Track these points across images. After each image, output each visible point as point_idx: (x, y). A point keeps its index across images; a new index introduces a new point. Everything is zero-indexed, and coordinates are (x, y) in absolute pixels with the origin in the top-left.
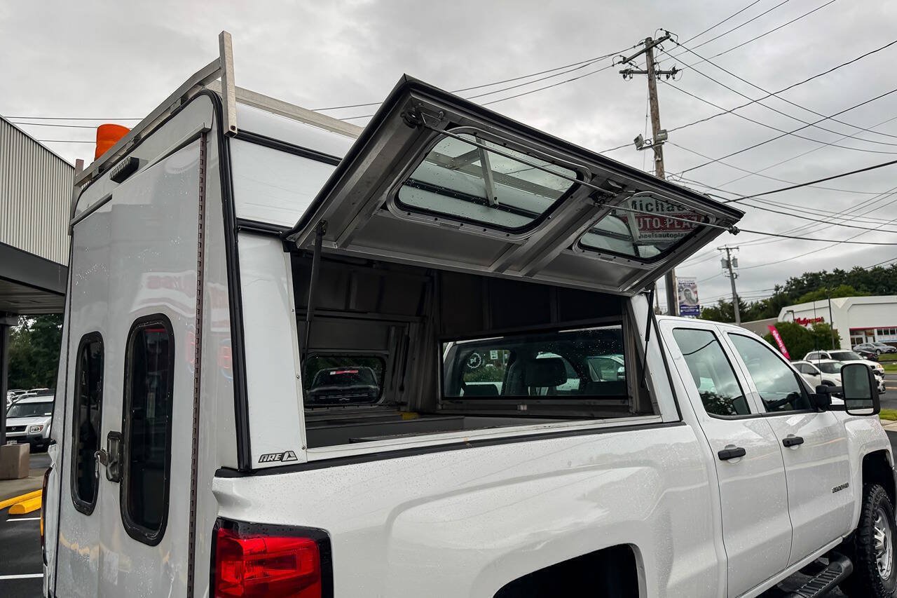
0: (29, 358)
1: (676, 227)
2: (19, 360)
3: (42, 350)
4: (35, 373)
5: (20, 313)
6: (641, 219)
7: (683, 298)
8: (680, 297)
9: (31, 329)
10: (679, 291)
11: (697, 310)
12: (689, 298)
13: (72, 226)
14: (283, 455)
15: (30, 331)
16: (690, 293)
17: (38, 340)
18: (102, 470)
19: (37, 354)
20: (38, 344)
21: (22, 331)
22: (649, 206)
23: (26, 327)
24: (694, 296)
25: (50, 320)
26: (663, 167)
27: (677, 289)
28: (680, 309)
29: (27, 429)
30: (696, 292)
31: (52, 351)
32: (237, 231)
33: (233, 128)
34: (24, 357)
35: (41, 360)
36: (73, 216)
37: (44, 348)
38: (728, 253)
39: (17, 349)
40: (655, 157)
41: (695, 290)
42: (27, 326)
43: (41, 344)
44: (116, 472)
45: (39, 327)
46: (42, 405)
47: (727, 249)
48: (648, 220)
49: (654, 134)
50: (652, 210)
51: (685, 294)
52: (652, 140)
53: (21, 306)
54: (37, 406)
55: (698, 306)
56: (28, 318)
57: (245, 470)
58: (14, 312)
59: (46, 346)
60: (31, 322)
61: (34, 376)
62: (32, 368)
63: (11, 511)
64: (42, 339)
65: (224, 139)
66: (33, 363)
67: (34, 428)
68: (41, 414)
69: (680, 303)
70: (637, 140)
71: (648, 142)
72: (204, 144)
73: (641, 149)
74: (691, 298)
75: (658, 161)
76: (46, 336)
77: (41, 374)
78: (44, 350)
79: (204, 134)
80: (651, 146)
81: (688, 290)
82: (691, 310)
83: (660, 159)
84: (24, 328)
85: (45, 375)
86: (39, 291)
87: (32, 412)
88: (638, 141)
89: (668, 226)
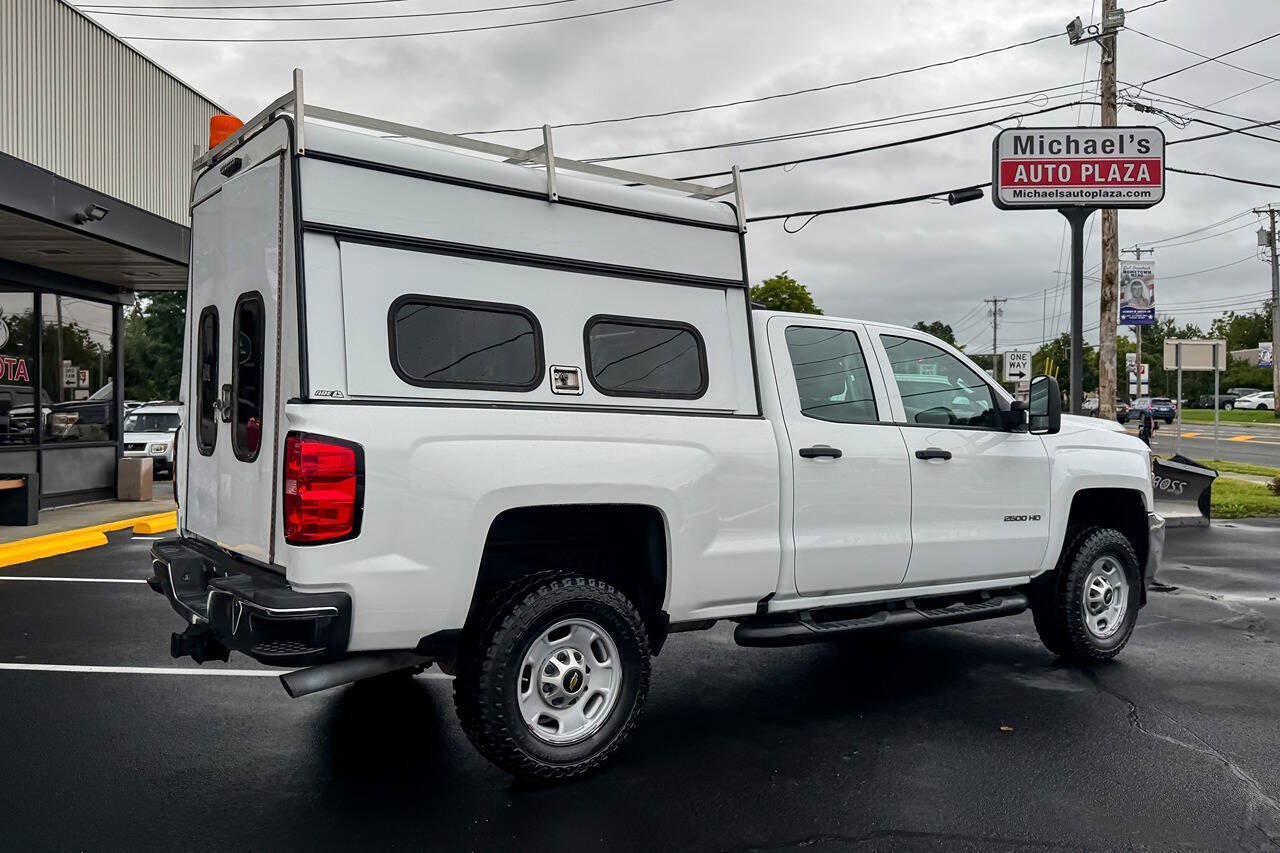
0: (145, 356)
1: (1097, 179)
2: (131, 358)
3: (161, 345)
4: (153, 379)
5: (136, 288)
6: (1040, 167)
7: (1129, 296)
8: (1125, 295)
9: (146, 312)
10: (1123, 284)
11: (1151, 317)
12: (1139, 297)
13: (192, 209)
14: (333, 393)
15: (145, 316)
16: (1142, 288)
17: (156, 329)
18: (219, 415)
19: (155, 350)
20: (156, 335)
21: (133, 315)
22: (1055, 144)
23: (138, 310)
24: (1147, 294)
25: (170, 300)
26: (1114, 74)
27: (1120, 280)
28: (1122, 314)
29: (147, 447)
30: (1152, 287)
31: (175, 347)
32: (303, 231)
33: (301, 151)
34: (138, 354)
35: (160, 360)
36: (192, 200)
37: (163, 342)
38: (1273, 218)
39: (128, 341)
40: (1103, 57)
41: (1150, 283)
42: (140, 309)
43: (161, 337)
44: (229, 416)
45: (156, 311)
46: (165, 418)
47: (1272, 212)
48: (1050, 167)
49: (1105, 15)
50: (1059, 151)
51: (1132, 290)
52: (1100, 27)
53: (136, 279)
54: (159, 418)
55: (1153, 310)
56: (141, 297)
57: (305, 399)
58: (129, 286)
59: (166, 339)
60: (145, 303)
61: (152, 382)
62: (149, 371)
63: (135, 531)
64: (160, 329)
65: (295, 158)
66: (151, 364)
67: (155, 447)
68: (163, 429)
69: (1122, 305)
70: (1072, 27)
71: (1093, 30)
72: (282, 160)
73: (1077, 43)
74: (1141, 297)
75: (1107, 63)
76: (167, 325)
77: (162, 381)
78: (164, 345)
79: (282, 152)
80: (1095, 38)
81: (1139, 283)
82: (1140, 317)
83: (1110, 60)
84: (136, 311)
85: (167, 381)
86: (159, 261)
87: (153, 427)
88: (1074, 31)
89: (1084, 179)
